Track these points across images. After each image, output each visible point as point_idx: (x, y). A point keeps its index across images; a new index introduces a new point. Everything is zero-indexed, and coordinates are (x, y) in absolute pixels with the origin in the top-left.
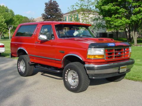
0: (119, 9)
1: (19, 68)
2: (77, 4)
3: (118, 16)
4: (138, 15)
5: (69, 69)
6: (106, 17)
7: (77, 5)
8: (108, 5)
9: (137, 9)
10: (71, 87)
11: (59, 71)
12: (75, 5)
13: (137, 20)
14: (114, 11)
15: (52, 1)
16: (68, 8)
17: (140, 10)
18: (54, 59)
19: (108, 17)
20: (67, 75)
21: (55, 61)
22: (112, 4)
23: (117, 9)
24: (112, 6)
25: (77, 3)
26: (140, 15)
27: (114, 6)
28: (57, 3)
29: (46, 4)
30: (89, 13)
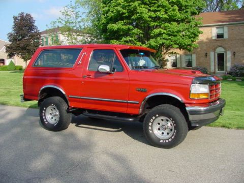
0: (132, 30)
1: (44, 117)
2: (60, 20)
3: (130, 39)
4: (159, 39)
5: (157, 115)
6: (113, 39)
7: (61, 22)
8: (117, 23)
9: (157, 31)
10: (161, 141)
11: (131, 120)
12: (57, 21)
13: (157, 46)
14: (123, 32)
15: (25, 15)
16: (47, 25)
17: (160, 32)
18: (126, 101)
19: (115, 41)
20: (152, 124)
21: (126, 104)
22: (122, 22)
23: (129, 29)
24: (123, 25)
25: (60, 18)
26: (161, 39)
27: (125, 24)
28: (32, 18)
29: (15, 18)
30: (78, 34)
